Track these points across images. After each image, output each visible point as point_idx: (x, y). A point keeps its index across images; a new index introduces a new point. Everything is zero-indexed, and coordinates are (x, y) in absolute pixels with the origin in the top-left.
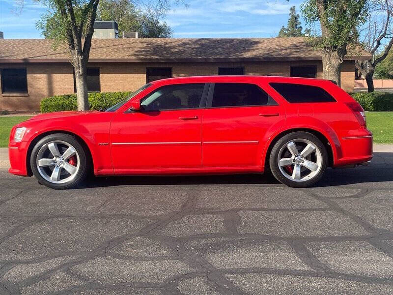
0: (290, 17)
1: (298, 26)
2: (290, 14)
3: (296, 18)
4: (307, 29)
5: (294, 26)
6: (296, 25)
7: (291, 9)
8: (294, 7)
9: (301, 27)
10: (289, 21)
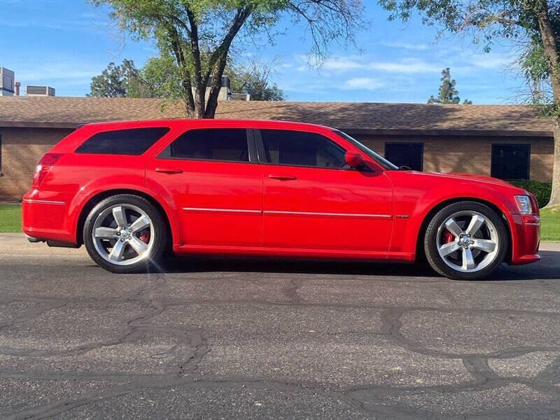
0: (442, 83)
1: (454, 96)
2: (442, 79)
3: (450, 85)
4: (466, 101)
5: (448, 96)
6: (451, 95)
7: (444, 72)
8: (448, 69)
9: (458, 98)
10: (440, 90)
